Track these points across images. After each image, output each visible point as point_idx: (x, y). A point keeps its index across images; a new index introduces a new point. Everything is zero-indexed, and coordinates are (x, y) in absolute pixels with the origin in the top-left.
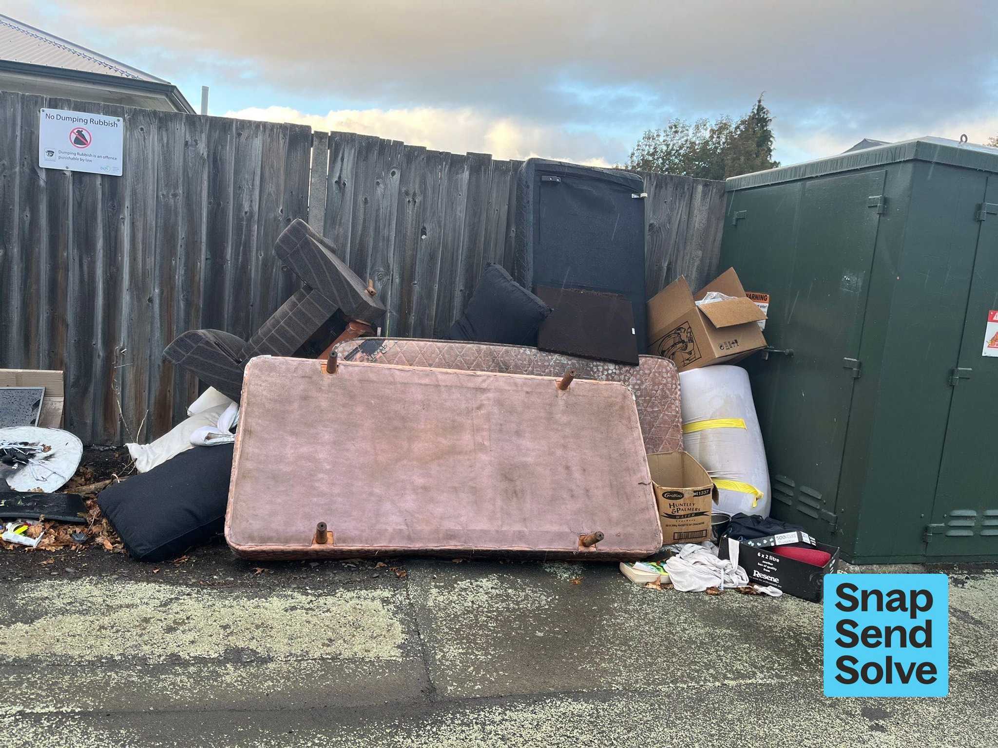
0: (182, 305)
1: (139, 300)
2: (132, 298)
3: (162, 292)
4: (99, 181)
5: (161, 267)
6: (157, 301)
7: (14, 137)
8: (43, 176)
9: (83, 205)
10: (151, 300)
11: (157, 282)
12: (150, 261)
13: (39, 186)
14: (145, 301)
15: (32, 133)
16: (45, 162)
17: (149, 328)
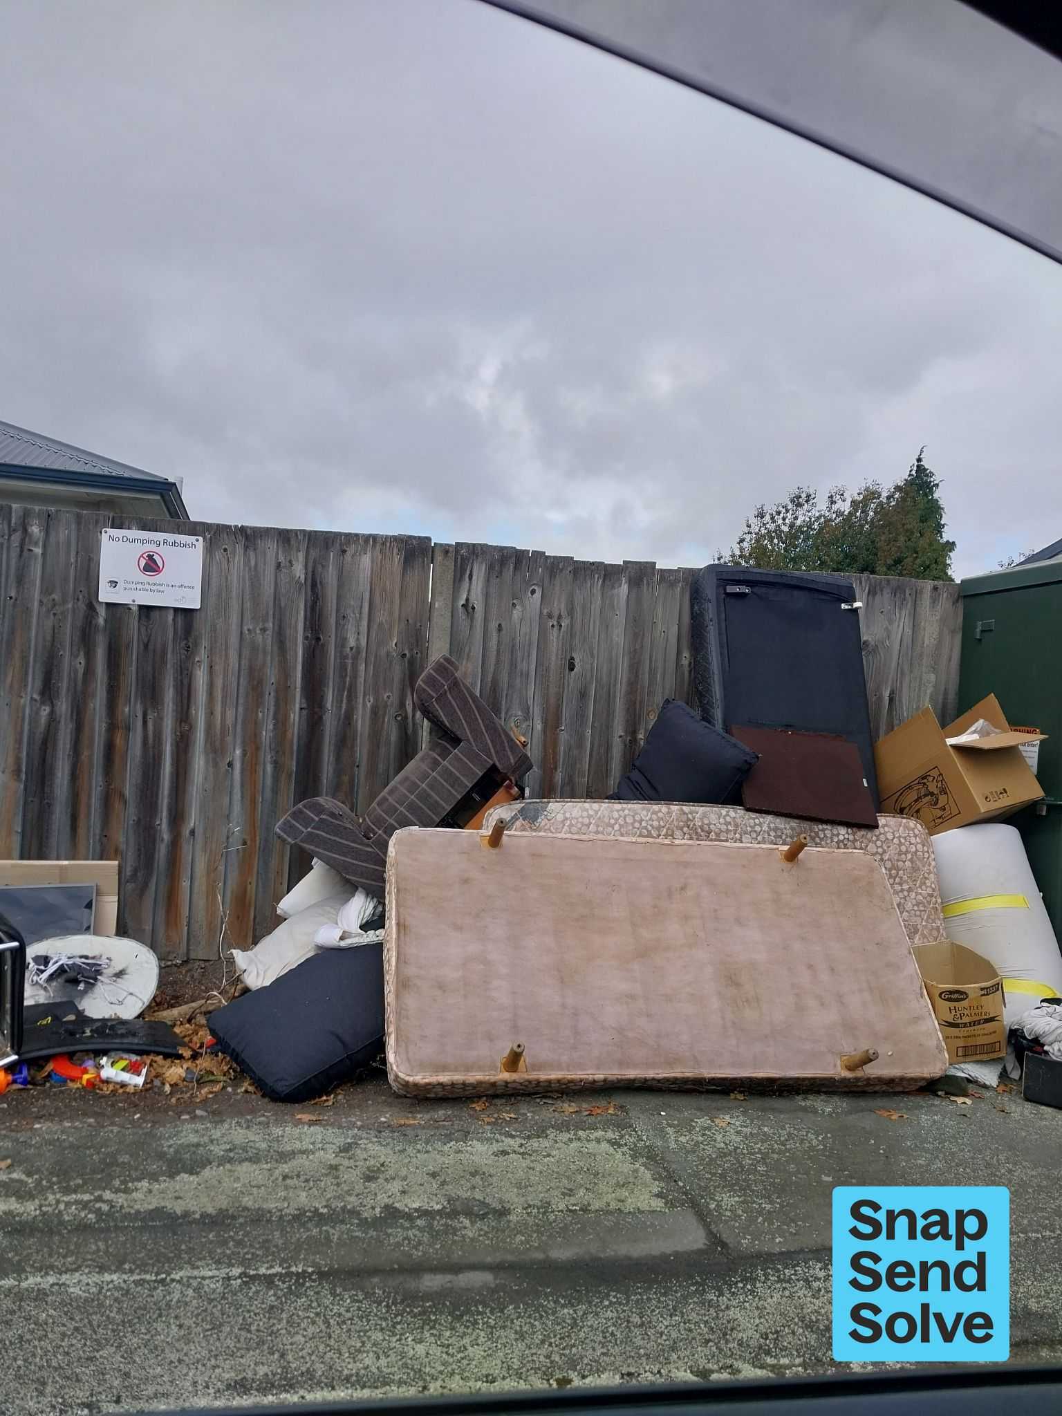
0: (269, 768)
1: (216, 765)
2: (207, 762)
3: (244, 754)
4: (171, 617)
5: (244, 722)
6: (237, 766)
7: (68, 565)
8: (102, 612)
9: (151, 647)
10: (230, 765)
11: (239, 741)
12: (230, 714)
13: (96, 626)
14: (223, 766)
15: (90, 559)
16: (106, 595)
17: (227, 800)
